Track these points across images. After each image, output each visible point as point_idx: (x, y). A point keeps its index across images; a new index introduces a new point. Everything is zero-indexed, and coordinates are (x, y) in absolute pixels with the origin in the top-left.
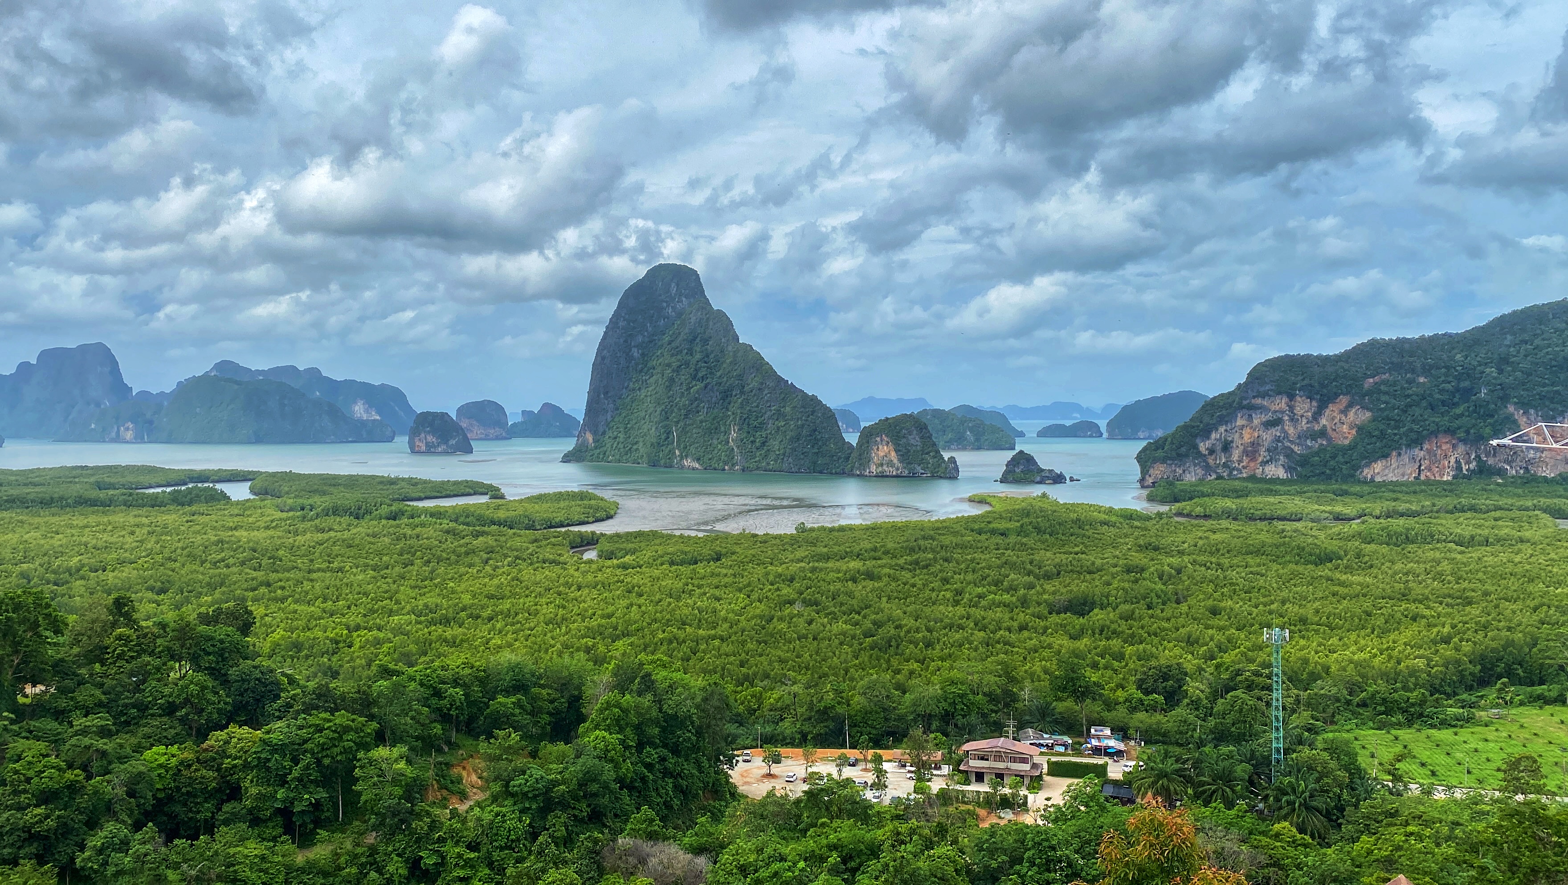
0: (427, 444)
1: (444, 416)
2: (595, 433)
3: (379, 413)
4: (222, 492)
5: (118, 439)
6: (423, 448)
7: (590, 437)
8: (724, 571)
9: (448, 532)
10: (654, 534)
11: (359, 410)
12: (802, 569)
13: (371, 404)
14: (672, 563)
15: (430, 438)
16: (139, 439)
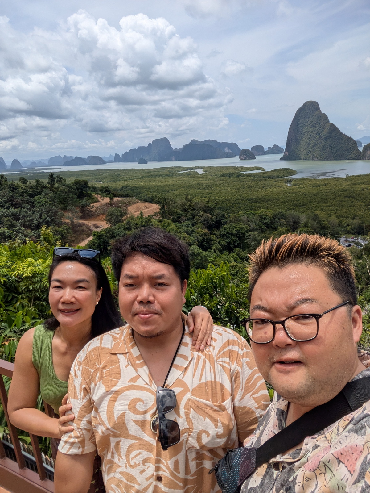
0: (244, 157)
1: (248, 150)
2: (288, 152)
3: (231, 150)
4: (197, 172)
5: (171, 160)
6: (243, 159)
7: (287, 153)
8: (327, 188)
9: (252, 180)
10: (307, 179)
11: (227, 150)
12: (349, 188)
13: (229, 148)
14: (313, 187)
15: (245, 156)
16: (176, 160)
